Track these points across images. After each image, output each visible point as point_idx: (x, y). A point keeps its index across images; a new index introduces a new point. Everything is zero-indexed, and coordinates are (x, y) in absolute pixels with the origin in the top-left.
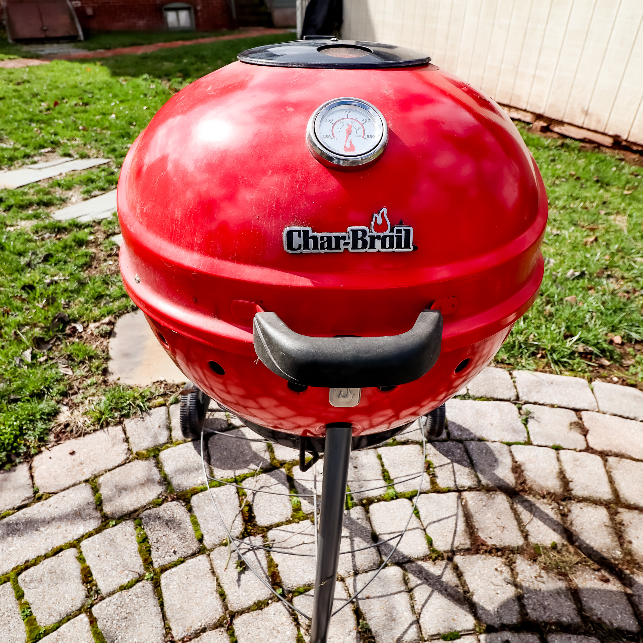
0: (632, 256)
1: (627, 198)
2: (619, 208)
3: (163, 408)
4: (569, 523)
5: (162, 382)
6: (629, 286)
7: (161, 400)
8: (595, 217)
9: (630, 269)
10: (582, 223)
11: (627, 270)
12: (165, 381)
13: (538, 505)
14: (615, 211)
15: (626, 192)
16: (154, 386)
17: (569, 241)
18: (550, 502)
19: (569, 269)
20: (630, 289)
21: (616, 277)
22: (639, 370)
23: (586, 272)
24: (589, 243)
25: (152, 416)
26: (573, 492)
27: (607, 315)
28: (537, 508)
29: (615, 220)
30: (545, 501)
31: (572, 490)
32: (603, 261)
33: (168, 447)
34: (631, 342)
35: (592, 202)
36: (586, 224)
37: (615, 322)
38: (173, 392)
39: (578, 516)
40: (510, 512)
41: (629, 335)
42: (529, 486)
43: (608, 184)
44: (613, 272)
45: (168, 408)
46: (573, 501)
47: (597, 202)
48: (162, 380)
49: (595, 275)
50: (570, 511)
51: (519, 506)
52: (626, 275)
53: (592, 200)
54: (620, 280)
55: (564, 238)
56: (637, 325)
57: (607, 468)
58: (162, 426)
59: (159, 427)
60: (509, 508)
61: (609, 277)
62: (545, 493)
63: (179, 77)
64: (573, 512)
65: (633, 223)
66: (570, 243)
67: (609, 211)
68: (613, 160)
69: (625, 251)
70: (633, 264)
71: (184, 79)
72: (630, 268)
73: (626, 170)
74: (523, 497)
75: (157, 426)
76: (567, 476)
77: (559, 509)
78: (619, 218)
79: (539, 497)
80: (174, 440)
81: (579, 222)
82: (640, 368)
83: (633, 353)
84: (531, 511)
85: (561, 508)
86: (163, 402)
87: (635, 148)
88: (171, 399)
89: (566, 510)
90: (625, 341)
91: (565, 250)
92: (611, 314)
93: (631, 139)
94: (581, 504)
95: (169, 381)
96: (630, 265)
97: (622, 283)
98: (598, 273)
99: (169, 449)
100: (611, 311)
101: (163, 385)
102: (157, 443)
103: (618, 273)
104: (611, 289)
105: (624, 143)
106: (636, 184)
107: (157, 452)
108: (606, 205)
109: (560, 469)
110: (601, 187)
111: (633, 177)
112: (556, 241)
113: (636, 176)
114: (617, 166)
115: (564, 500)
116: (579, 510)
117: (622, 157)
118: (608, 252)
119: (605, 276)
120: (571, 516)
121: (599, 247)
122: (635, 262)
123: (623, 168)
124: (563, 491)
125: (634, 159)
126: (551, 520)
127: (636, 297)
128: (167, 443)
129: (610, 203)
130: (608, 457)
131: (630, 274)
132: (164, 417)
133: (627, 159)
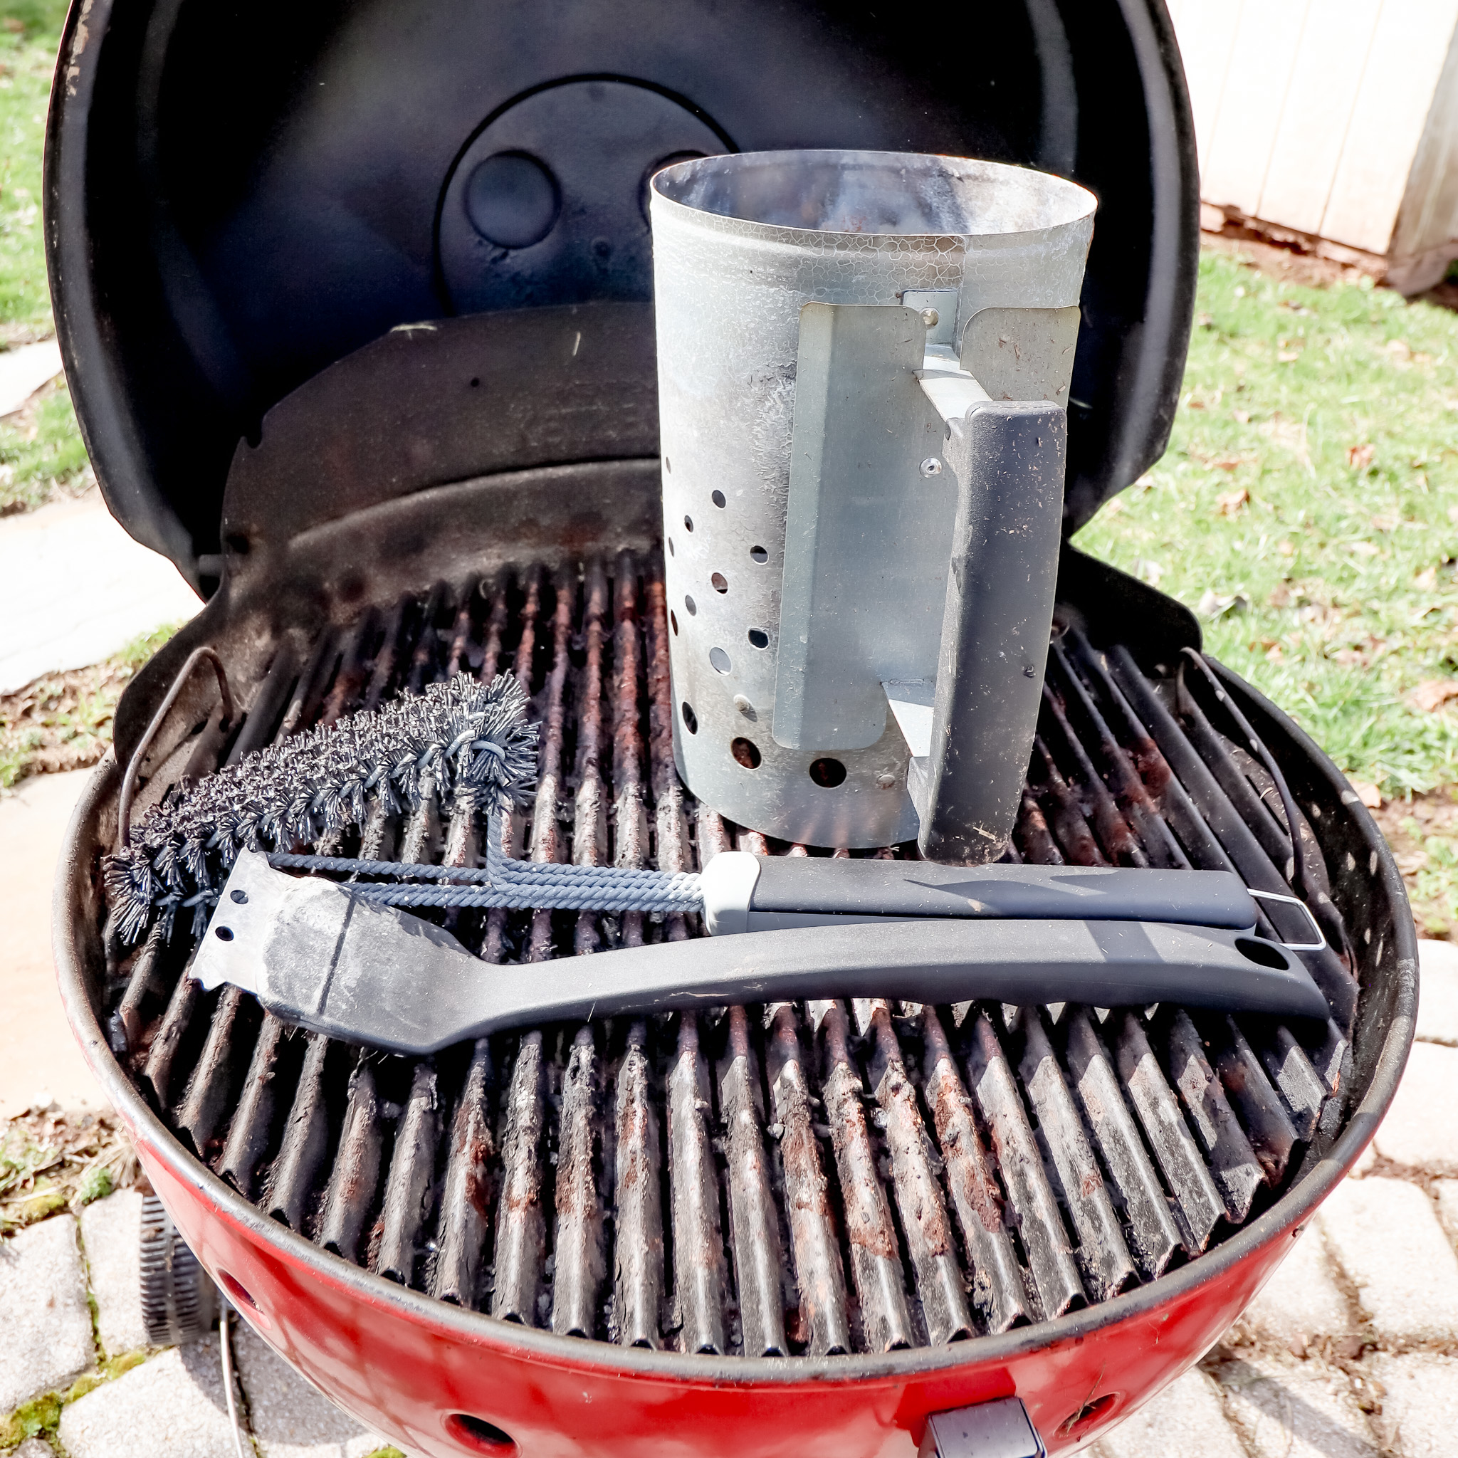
0: (1343, 538)
1: (1290, 373)
2: (1277, 402)
3: (60, 1221)
4: (1390, 1437)
5: (42, 1114)
6: (1359, 630)
7: (47, 1192)
8: (1230, 431)
9: (1347, 578)
10: (1200, 451)
11: (1341, 579)
12: (55, 1107)
13: (1294, 1389)
14: (1271, 412)
15: (1284, 356)
16: (17, 1136)
17: (1183, 505)
18: (1323, 1371)
19: (1200, 590)
20: (1360, 638)
21: (1318, 604)
22: (1444, 883)
23: (1246, 597)
24: (1231, 509)
25: (22, 1263)
26: (1375, 1322)
27: (1327, 724)
28: (1294, 1400)
29: (1275, 435)
30: (1310, 1366)
31: (1372, 1317)
32: (1278, 561)
33: (91, 1387)
34: (1402, 798)
35: (1209, 388)
36: (1211, 453)
37: (1353, 743)
38: (89, 1152)
39: (1408, 1406)
40: (1224, 1427)
41: (1394, 779)
42: (1256, 1321)
43: (1233, 335)
44: (1310, 589)
45: (77, 1218)
46: (1382, 1355)
47: (1222, 387)
48: (44, 1104)
49: (1269, 602)
50: (1384, 1393)
51: (1245, 1403)
52: (1342, 596)
53: (1209, 381)
54: (1331, 612)
55: (1168, 500)
56: (1407, 746)
57: (1445, 1220)
58: (60, 1299)
59: (51, 1304)
60: (1219, 1416)
61: (1303, 603)
62: (1306, 1342)
63: (13, 31)
64: (1392, 1392)
65: (1320, 441)
66: (1185, 511)
67: (1255, 411)
68: (1233, 268)
69: (1323, 525)
70: (1351, 562)
71: (28, 38)
72: (1345, 574)
73: (1267, 296)
74: (1248, 1368)
75: (43, 1303)
76: (1350, 1268)
77: (1354, 1392)
78: (1284, 427)
79: (1291, 1359)
80: (109, 1350)
81: (1192, 448)
82: (1445, 876)
83: (1416, 832)
84: (1280, 1415)
85: (1358, 1384)
86: (56, 1201)
87: (1278, 236)
88: (86, 1181)
89: (1373, 1392)
90: (1389, 797)
91: (1176, 532)
92: (1336, 719)
93: (1267, 216)
94: (1407, 1361)
95: (71, 1107)
96: (1345, 567)
97: (1337, 619)
98: (1275, 597)
99: (97, 1394)
100: (1335, 711)
101: (49, 1128)
102: (49, 1377)
103: (1320, 590)
104: (1318, 640)
105: (1251, 225)
106: (1301, 332)
107: (51, 1415)
108: (1246, 395)
109: (1325, 1244)
110: (1221, 341)
111: (1289, 311)
112: (1150, 506)
113: (1297, 308)
114: (1245, 283)
115: (1358, 1357)
116: (1407, 1381)
117: (1252, 259)
118: (1282, 531)
119: (1293, 602)
120: (1393, 1411)
121: (1259, 518)
122: (1352, 554)
123: (1261, 287)
124: (1352, 1326)
125: (1280, 264)
126: (1339, 1434)
127: (1381, 660)
128: (86, 1368)
129: (1252, 388)
130: (1436, 1184)
131: (1350, 592)
132: (66, 1256)
133: (1263, 263)
